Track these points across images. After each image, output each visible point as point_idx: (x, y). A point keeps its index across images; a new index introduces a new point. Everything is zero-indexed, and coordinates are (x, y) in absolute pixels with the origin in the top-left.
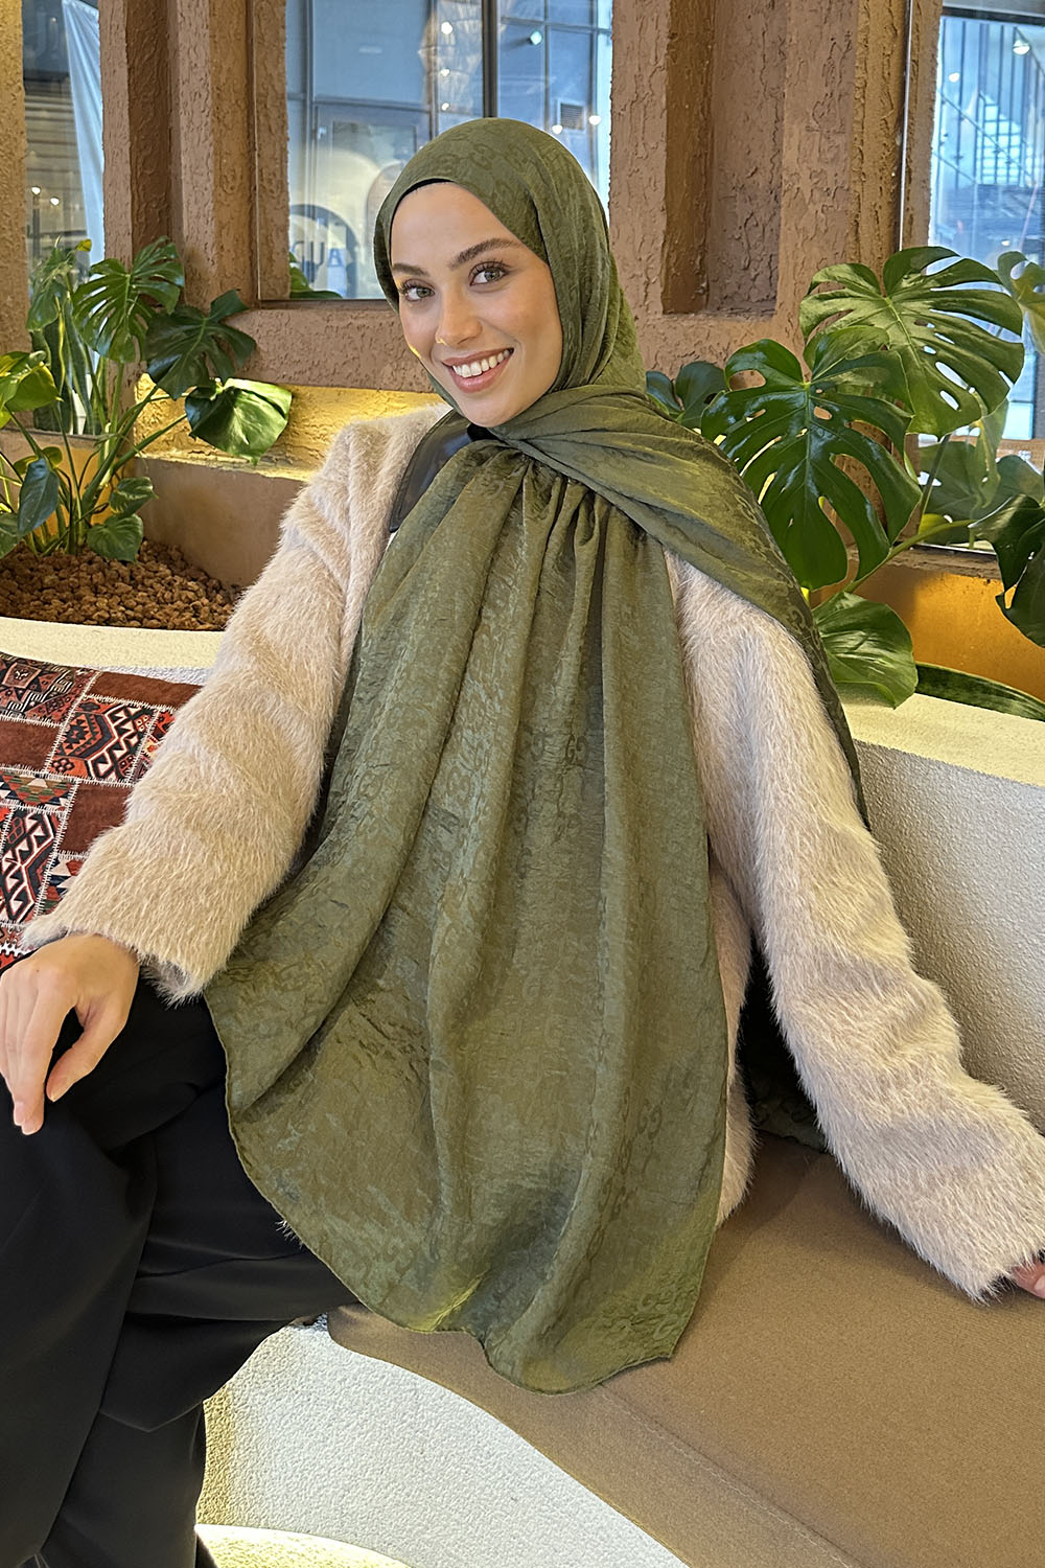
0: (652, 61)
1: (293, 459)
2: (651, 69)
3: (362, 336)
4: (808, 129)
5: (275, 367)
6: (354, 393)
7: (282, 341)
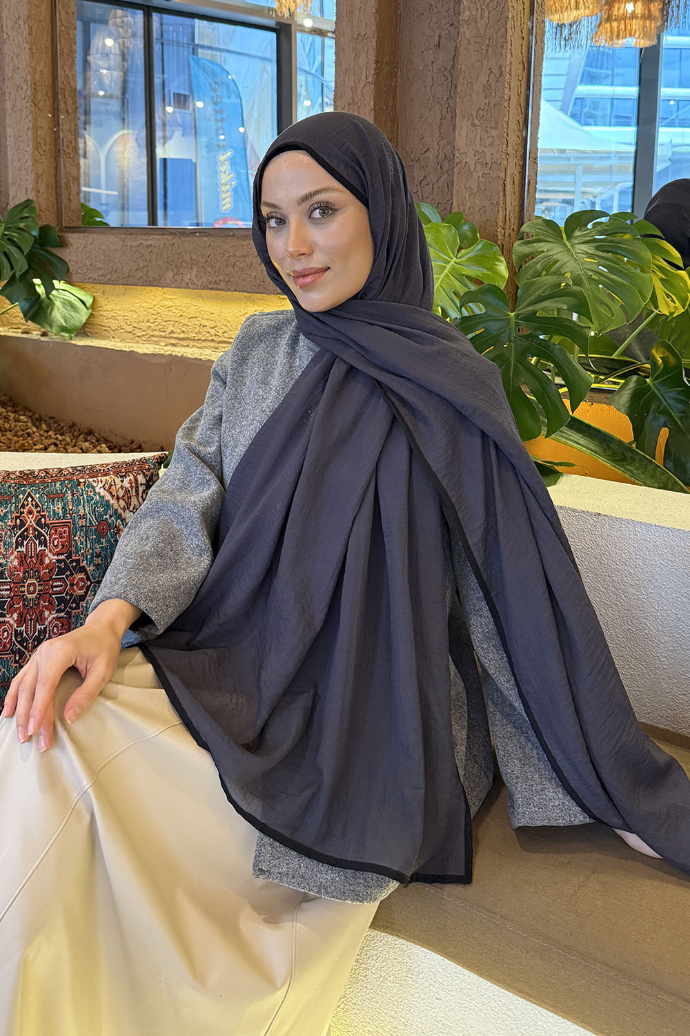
0: (364, 78)
1: (90, 332)
2: (363, 83)
3: (150, 252)
4: (473, 125)
5: (82, 272)
6: (137, 289)
7: (88, 254)
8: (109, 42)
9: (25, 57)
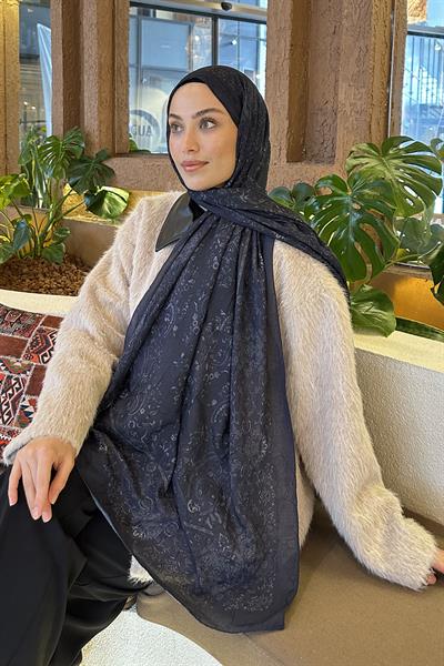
0: (283, 56)
2: (283, 59)
4: (349, 85)
5: (122, 182)
7: (125, 171)
8: (197, 38)
9: (95, 49)
